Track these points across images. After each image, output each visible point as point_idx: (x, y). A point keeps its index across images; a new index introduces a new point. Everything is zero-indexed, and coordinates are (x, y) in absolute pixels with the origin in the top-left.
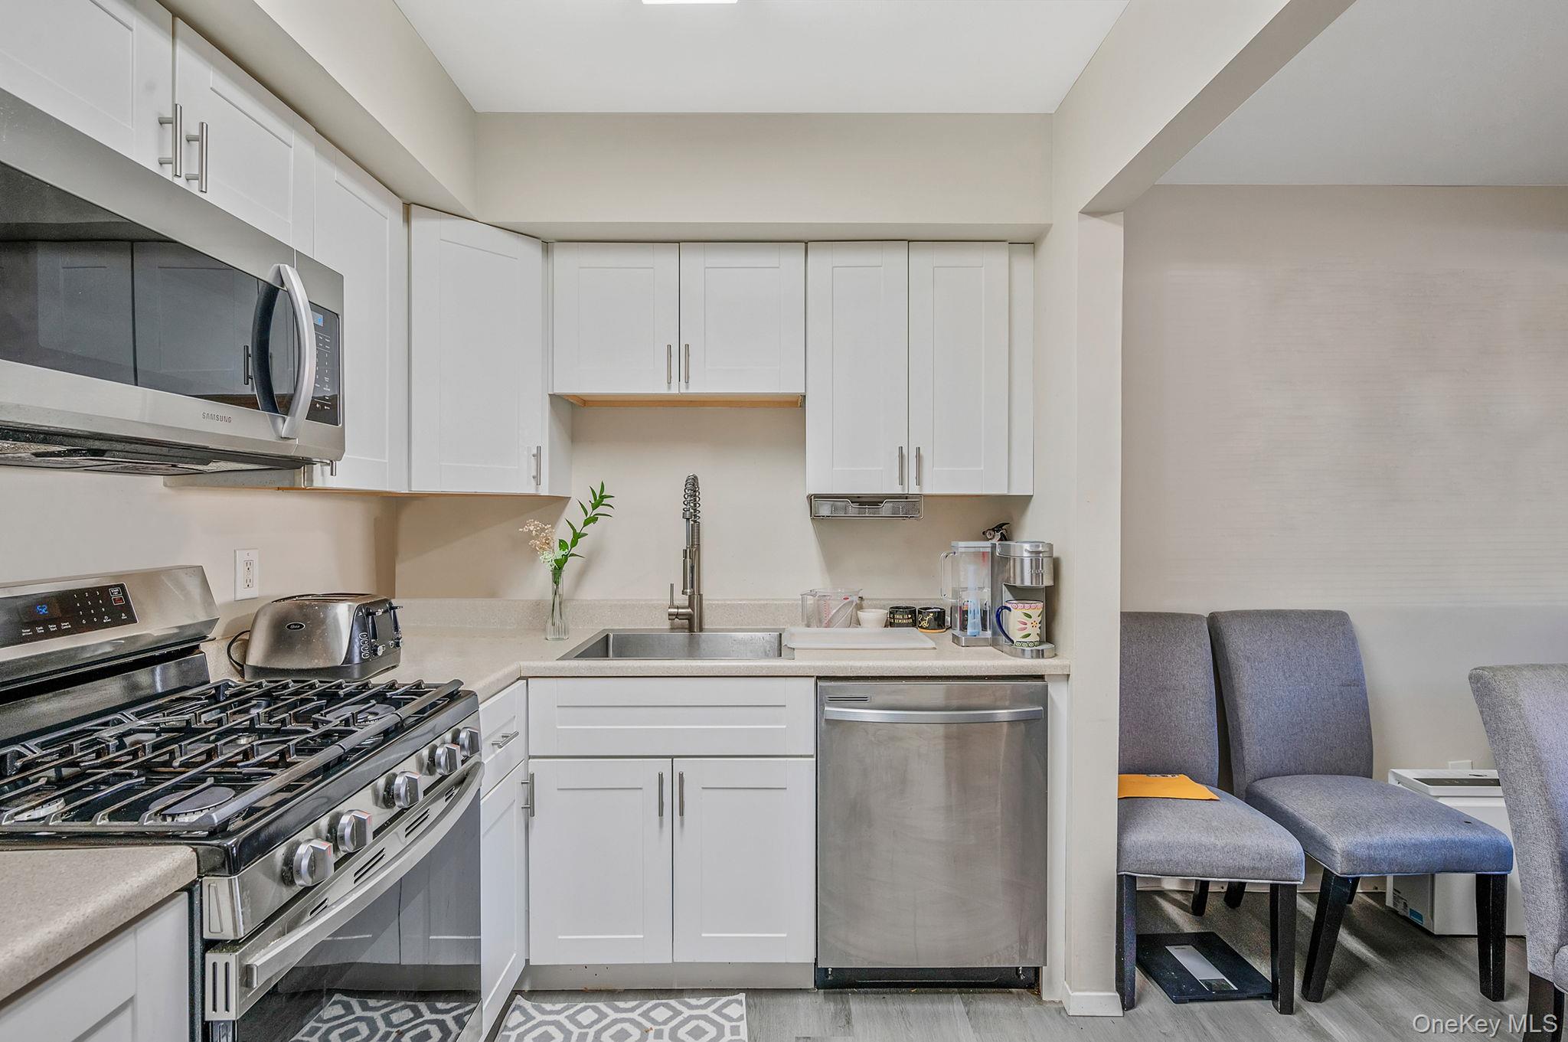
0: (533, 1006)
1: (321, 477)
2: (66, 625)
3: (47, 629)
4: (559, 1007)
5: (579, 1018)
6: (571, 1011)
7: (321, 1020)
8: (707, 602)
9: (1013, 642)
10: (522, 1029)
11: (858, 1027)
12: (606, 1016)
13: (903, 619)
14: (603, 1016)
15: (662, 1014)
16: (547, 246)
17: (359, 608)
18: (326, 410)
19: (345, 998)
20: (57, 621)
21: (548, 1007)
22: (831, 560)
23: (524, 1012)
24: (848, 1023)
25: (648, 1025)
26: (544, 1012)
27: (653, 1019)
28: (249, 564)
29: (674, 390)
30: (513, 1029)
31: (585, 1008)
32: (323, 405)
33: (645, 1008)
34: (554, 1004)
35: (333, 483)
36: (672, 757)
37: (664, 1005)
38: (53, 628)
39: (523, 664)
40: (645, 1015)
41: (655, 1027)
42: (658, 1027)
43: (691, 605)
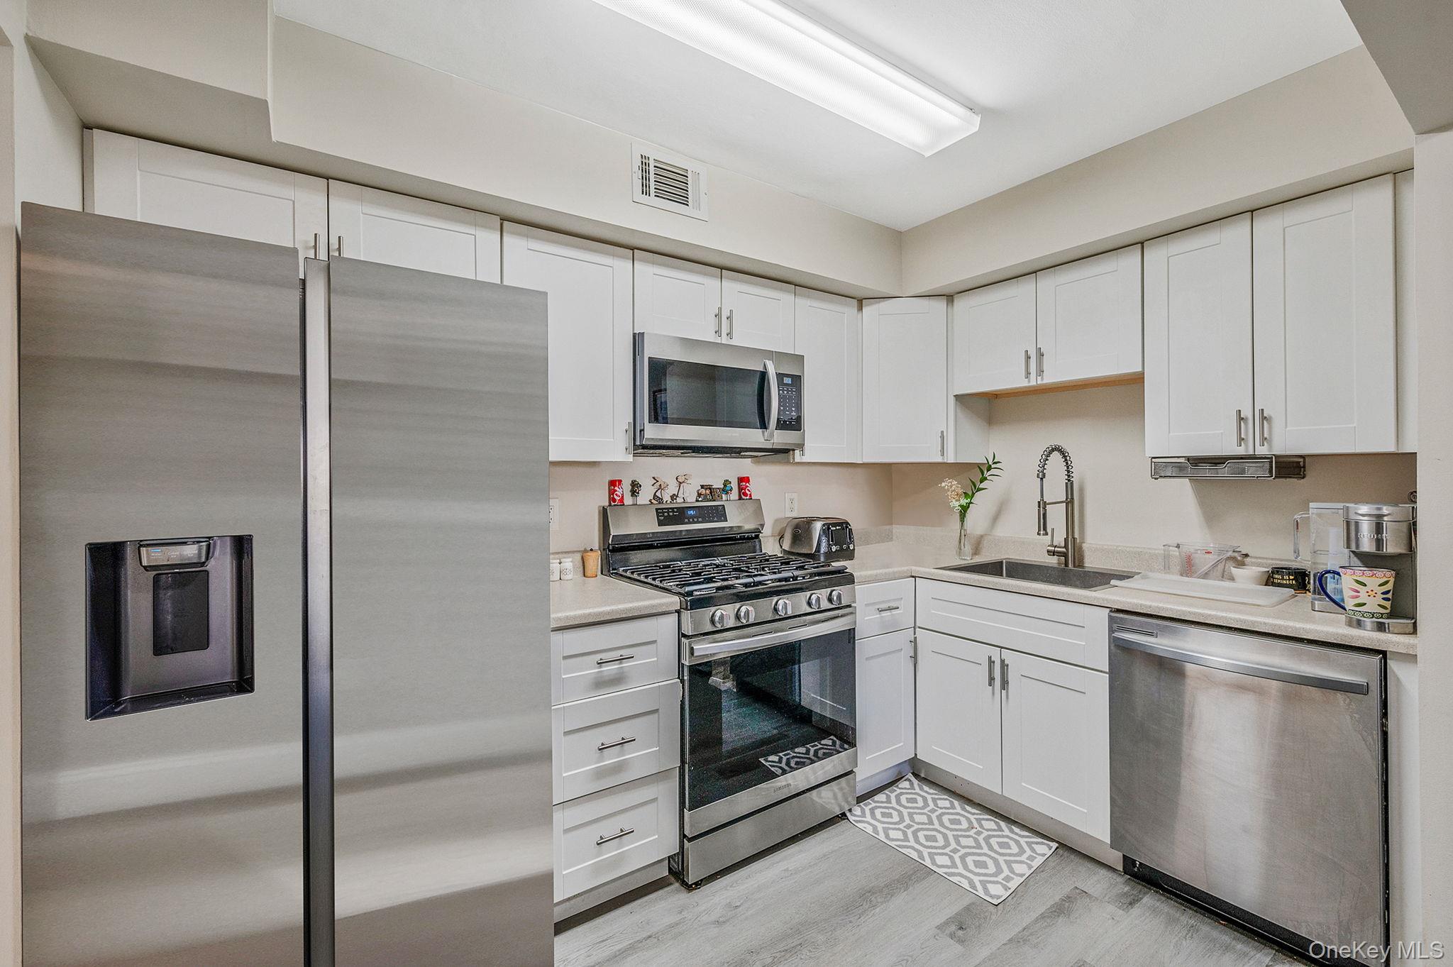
0: (918, 784)
1: (798, 456)
2: (700, 520)
3: (693, 520)
4: (932, 791)
5: (938, 802)
6: (936, 797)
7: (820, 744)
8: (1088, 546)
9: (1345, 609)
10: (904, 791)
11: (1136, 910)
12: (955, 808)
13: (1283, 579)
14: (953, 807)
15: (991, 825)
16: (950, 298)
17: (824, 525)
18: (793, 424)
19: (835, 739)
20: (698, 518)
21: (926, 788)
22: (1211, 517)
23: (912, 784)
24: (1131, 904)
25: (976, 824)
26: (921, 789)
27: (982, 825)
28: (792, 501)
29: (1033, 383)
30: (900, 789)
31: (946, 799)
32: (791, 422)
33: (981, 817)
34: (930, 788)
35: (805, 459)
36: (1002, 648)
37: (994, 821)
38: (696, 520)
39: (914, 568)
40: (979, 821)
41: (979, 829)
42: (980, 830)
43: (1066, 546)
